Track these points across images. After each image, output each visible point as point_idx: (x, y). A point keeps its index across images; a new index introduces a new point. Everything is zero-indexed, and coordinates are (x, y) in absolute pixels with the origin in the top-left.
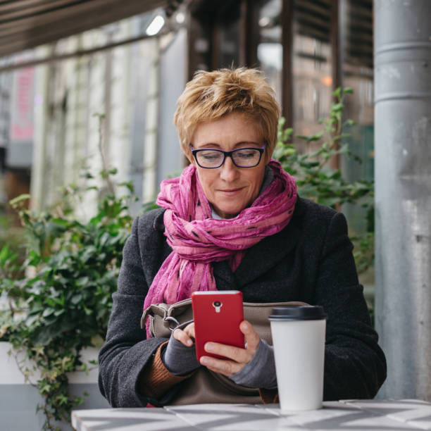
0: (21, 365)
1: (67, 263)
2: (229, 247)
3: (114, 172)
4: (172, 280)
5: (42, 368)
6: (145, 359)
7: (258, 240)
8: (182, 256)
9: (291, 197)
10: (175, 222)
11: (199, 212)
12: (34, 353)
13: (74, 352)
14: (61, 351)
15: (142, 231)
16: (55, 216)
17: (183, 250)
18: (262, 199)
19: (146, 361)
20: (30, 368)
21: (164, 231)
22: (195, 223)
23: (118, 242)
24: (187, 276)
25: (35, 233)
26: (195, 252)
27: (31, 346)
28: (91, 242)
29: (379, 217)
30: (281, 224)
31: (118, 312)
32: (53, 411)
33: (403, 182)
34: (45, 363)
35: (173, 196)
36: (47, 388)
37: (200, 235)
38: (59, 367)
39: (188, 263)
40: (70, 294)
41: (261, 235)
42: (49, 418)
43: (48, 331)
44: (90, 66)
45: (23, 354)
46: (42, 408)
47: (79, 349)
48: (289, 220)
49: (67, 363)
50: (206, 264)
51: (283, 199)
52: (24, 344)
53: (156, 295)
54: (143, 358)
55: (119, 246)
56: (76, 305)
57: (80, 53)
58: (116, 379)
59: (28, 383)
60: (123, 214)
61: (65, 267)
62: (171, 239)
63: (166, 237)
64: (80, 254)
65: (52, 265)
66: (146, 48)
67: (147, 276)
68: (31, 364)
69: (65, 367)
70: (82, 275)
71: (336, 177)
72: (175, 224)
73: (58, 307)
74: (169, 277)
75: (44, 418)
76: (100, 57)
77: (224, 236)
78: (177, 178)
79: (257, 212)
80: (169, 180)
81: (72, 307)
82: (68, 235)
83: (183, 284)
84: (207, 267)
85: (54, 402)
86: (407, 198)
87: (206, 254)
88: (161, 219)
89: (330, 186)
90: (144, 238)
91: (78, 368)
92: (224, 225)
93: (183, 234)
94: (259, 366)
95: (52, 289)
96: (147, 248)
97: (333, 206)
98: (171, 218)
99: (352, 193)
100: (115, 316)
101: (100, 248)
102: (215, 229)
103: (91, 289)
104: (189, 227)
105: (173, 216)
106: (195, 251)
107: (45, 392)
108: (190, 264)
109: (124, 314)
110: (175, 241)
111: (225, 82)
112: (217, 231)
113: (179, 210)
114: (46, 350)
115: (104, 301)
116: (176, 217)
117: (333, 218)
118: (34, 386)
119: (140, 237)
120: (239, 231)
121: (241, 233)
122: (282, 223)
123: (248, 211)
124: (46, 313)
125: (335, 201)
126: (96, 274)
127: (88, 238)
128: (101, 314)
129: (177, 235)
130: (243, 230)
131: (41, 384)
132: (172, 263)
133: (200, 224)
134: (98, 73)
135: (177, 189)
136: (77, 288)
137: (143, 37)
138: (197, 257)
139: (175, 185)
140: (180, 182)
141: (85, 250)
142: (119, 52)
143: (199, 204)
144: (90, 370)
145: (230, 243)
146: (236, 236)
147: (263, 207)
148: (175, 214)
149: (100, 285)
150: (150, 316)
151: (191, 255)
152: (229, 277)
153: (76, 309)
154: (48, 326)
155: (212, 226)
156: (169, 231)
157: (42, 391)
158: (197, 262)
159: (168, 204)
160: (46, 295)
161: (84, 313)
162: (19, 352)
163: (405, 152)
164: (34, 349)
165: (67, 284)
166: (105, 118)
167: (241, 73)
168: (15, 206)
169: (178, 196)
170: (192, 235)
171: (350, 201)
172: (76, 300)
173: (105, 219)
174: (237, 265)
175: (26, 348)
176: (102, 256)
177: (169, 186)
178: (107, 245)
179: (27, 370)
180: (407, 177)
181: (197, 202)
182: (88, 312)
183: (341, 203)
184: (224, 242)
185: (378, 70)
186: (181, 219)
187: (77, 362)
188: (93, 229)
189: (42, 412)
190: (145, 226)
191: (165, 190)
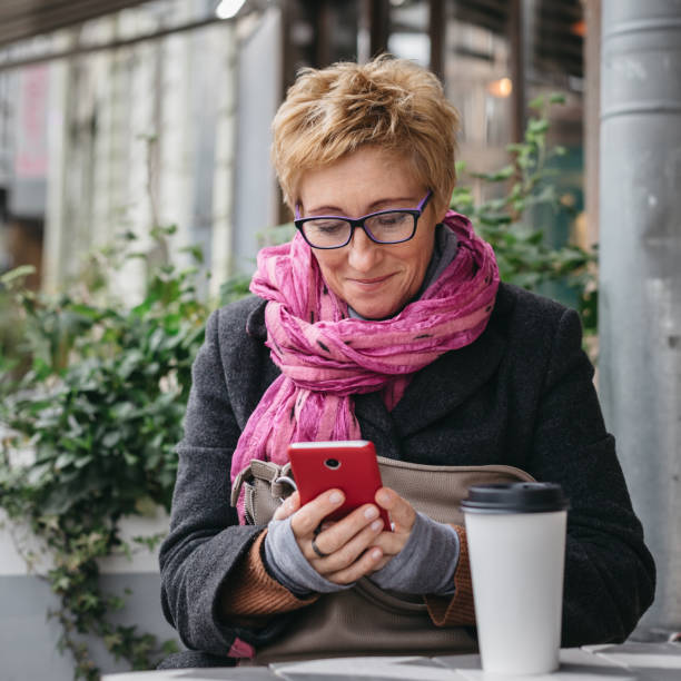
0: (21, 545)
1: (95, 379)
2: (384, 370)
3: (172, 230)
4: (282, 423)
5: (55, 549)
6: (228, 561)
7: (433, 356)
8: (298, 384)
9: (490, 283)
10: (287, 325)
11: (327, 307)
12: (42, 526)
13: (108, 524)
14: (87, 521)
15: (225, 337)
16: (76, 300)
17: (302, 373)
18: (441, 285)
19: (230, 565)
20: (36, 550)
21: (266, 339)
22: (323, 326)
23: (179, 345)
24: (309, 416)
25: (42, 330)
26: (322, 377)
27: (36, 514)
28: (135, 344)
29: (607, 306)
30: (474, 330)
31: (191, 477)
32: (74, 618)
33: (650, 250)
34: (61, 542)
35: (281, 276)
36: (64, 582)
37: (331, 347)
38: (84, 549)
39: (311, 395)
40: (101, 430)
41: (439, 348)
42: (67, 630)
43: (65, 491)
44: (131, 66)
45: (24, 529)
46: (56, 614)
47: (115, 517)
48: (485, 324)
49: (96, 543)
50: (343, 398)
51: (477, 286)
52: (26, 512)
53: (251, 449)
54: (226, 558)
55: (181, 352)
56: (111, 450)
57: (116, 44)
58: (183, 596)
59: (32, 573)
60: (186, 297)
61: (91, 386)
62: (277, 352)
63: (269, 350)
64: (117, 364)
65: (71, 383)
66: (216, 38)
67: (237, 416)
68: (36, 543)
69: (93, 549)
70: (122, 397)
71: (535, 240)
72: (285, 328)
73: (81, 452)
74: (276, 418)
75: (59, 630)
76: (146, 50)
77: (374, 350)
78: (288, 244)
79: (433, 309)
80: (272, 248)
81: (105, 453)
82: (97, 332)
83: (302, 430)
84: (345, 402)
85: (75, 604)
86: (654, 275)
87: (343, 381)
88: (259, 317)
89: (522, 253)
90: (231, 350)
91: (115, 549)
92: (375, 331)
93: (302, 346)
94: (416, 558)
95: (72, 421)
96: (236, 367)
97: (528, 287)
98: (278, 316)
99: (557, 265)
100: (185, 484)
101: (150, 356)
102: (358, 336)
103: (136, 422)
104: (312, 334)
105: (282, 313)
106: (323, 375)
107: (60, 590)
108: (315, 398)
109: (201, 481)
110: (287, 356)
112: (362, 341)
113: (291, 302)
114: (62, 520)
115: (157, 442)
116: (287, 315)
118: (42, 578)
119: (222, 348)
120: (402, 341)
121: (404, 345)
122: (474, 328)
123: (418, 306)
124: (62, 462)
125: (531, 278)
126: (143, 396)
127: (128, 337)
128: (152, 463)
129: (291, 348)
130: (409, 339)
131: (54, 576)
132: (282, 393)
133: (332, 327)
135: (288, 266)
136: (111, 420)
137: (211, 20)
138: (325, 386)
139: (283, 258)
140: (292, 252)
141: (124, 358)
142: (175, 44)
143: (326, 292)
144: (135, 552)
145: (386, 361)
146: (395, 350)
147: (442, 300)
148: (286, 309)
149: (151, 416)
150: (245, 484)
151: (315, 383)
152: (384, 421)
153: (111, 455)
154: (64, 484)
155: (353, 332)
156: (274, 340)
157: (55, 587)
158: (325, 394)
159: (272, 292)
160: (61, 432)
161: (124, 462)
162: (18, 524)
163: (652, 201)
164: (42, 520)
165: (96, 415)
166: (154, 142)
168: (10, 286)
169: (289, 278)
170: (318, 347)
171: (553, 278)
172: (110, 440)
173: (157, 306)
174: (397, 400)
175: (29, 517)
176: (154, 368)
177: (273, 260)
178: (161, 350)
179: (31, 554)
180: (654, 242)
181: (322, 289)
182: (131, 460)
183: (539, 282)
184: (374, 360)
185: (609, 66)
186: (297, 319)
187: (113, 541)
188: (138, 323)
189: (56, 619)
190: (231, 328)
191: (265, 267)
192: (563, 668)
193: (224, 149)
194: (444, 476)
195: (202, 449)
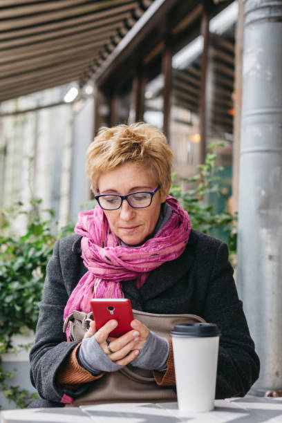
1: (2, 270)
2: (136, 270)
3: (40, 201)
4: (88, 294)
7: (159, 264)
8: (96, 276)
9: (187, 230)
10: (91, 248)
11: (110, 240)
13: (7, 338)
15: (63, 253)
17: (98, 271)
18: (164, 231)
21: (81, 254)
22: (108, 249)
23: (42, 255)
24: (101, 291)
28: (21, 254)
29: (241, 240)
31: (45, 319)
33: (261, 215)
35: (89, 225)
37: (112, 259)
39: (101, 281)
40: (4, 294)
44: (24, 123)
47: (10, 335)
48: (184, 249)
49: (1, 347)
50: (116, 283)
51: (180, 232)
53: (73, 306)
55: (43, 259)
56: (9, 304)
57: (17, 113)
58: (40, 374)
60: (46, 233)
61: (0, 274)
62: (87, 261)
63: (83, 260)
64: (13, 263)
66: (63, 111)
67: (67, 290)
70: (14, 279)
71: (209, 209)
72: (90, 250)
74: (85, 292)
76: (30, 116)
77: (132, 261)
78: (93, 210)
79: (160, 242)
80: (86, 212)
81: (6, 305)
82: (4, 248)
84: (118, 284)
86: (263, 227)
87: (117, 275)
88: (78, 244)
89: (203, 215)
90: (65, 259)
91: (10, 350)
92: (132, 252)
93: (98, 258)
94: (149, 352)
96: (67, 267)
97: (205, 232)
98: (87, 244)
99: (219, 221)
100: (42, 321)
101: (28, 260)
102: (124, 254)
103: (21, 291)
104: (103, 253)
105: (89, 243)
106: (108, 272)
108: (103, 282)
110: (91, 263)
111: (120, 137)
112: (126, 256)
113: (94, 238)
115: (30, 300)
116: (91, 243)
117: (220, 247)
119: (61, 258)
120: (145, 257)
122: (179, 251)
123: (152, 241)
125: (206, 227)
126: (24, 279)
127: (18, 251)
128: (28, 310)
129: (93, 259)
130: (148, 256)
132: (88, 280)
133: (112, 250)
134: (29, 129)
135: (92, 220)
136: (9, 290)
137: (62, 103)
138: (109, 277)
139: (90, 216)
140: (95, 214)
141: (16, 261)
142: (44, 114)
143: (110, 233)
144: (19, 352)
145: (137, 266)
146: (141, 261)
147: (164, 238)
148: (91, 241)
149: (28, 288)
150: (70, 322)
151: (104, 275)
153: (9, 306)
155: (122, 252)
156: (85, 255)
158: (108, 281)
159: (84, 233)
161: (15, 310)
163: (263, 193)
166: (33, 159)
167: (134, 127)
169: (93, 226)
170: (105, 259)
171: (217, 227)
172: (8, 299)
173: (32, 237)
174: (142, 284)
176: (30, 265)
177: (85, 217)
178: (33, 257)
180: (264, 212)
181: (108, 231)
182: (18, 308)
183: (211, 229)
184: (132, 265)
185: (245, 130)
186: (96, 246)
187: (9, 346)
188: (22, 244)
190: (65, 249)
191: (82, 221)
192: (216, 409)
193: (66, 163)
194: (163, 319)
195: (51, 306)
